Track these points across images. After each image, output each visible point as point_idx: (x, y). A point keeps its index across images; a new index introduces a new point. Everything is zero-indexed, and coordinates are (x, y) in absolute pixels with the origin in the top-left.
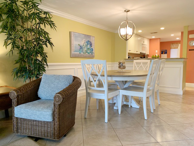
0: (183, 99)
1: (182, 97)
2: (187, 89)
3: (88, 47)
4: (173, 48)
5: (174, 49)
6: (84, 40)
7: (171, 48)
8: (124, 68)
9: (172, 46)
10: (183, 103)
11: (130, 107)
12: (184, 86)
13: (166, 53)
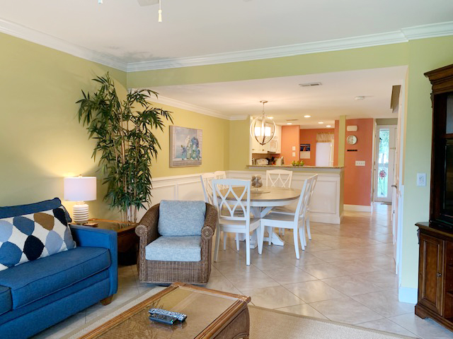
0: (341, 230)
1: (339, 227)
2: (346, 214)
3: (194, 149)
4: (320, 142)
5: (322, 143)
6: (189, 137)
7: (317, 142)
8: (260, 186)
9: (319, 137)
10: (342, 236)
11: (270, 244)
12: (341, 210)
13: (308, 149)
